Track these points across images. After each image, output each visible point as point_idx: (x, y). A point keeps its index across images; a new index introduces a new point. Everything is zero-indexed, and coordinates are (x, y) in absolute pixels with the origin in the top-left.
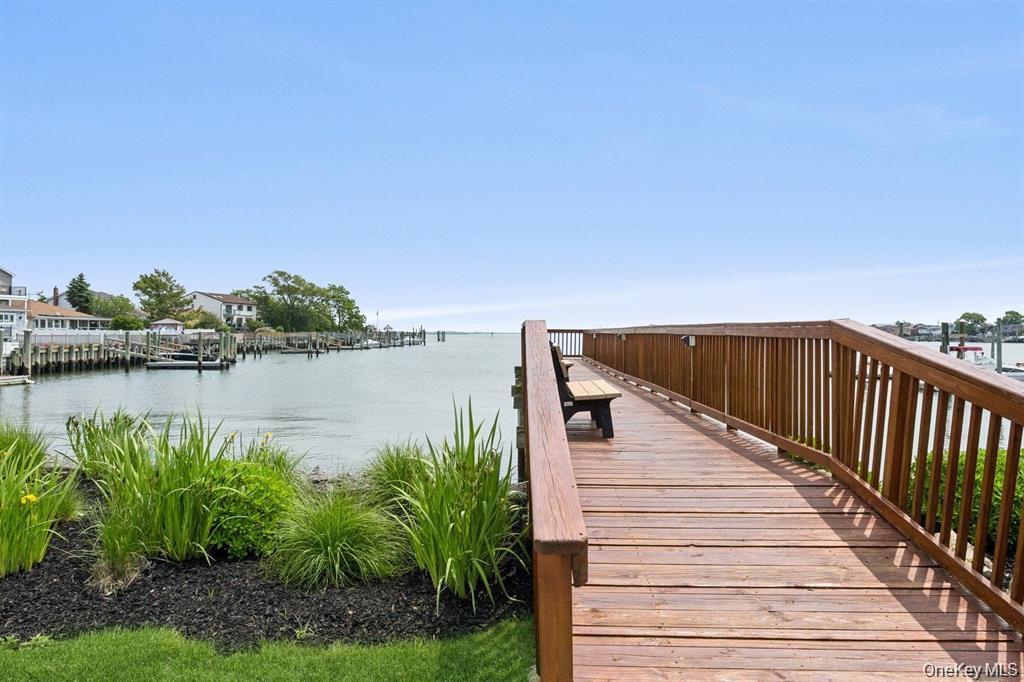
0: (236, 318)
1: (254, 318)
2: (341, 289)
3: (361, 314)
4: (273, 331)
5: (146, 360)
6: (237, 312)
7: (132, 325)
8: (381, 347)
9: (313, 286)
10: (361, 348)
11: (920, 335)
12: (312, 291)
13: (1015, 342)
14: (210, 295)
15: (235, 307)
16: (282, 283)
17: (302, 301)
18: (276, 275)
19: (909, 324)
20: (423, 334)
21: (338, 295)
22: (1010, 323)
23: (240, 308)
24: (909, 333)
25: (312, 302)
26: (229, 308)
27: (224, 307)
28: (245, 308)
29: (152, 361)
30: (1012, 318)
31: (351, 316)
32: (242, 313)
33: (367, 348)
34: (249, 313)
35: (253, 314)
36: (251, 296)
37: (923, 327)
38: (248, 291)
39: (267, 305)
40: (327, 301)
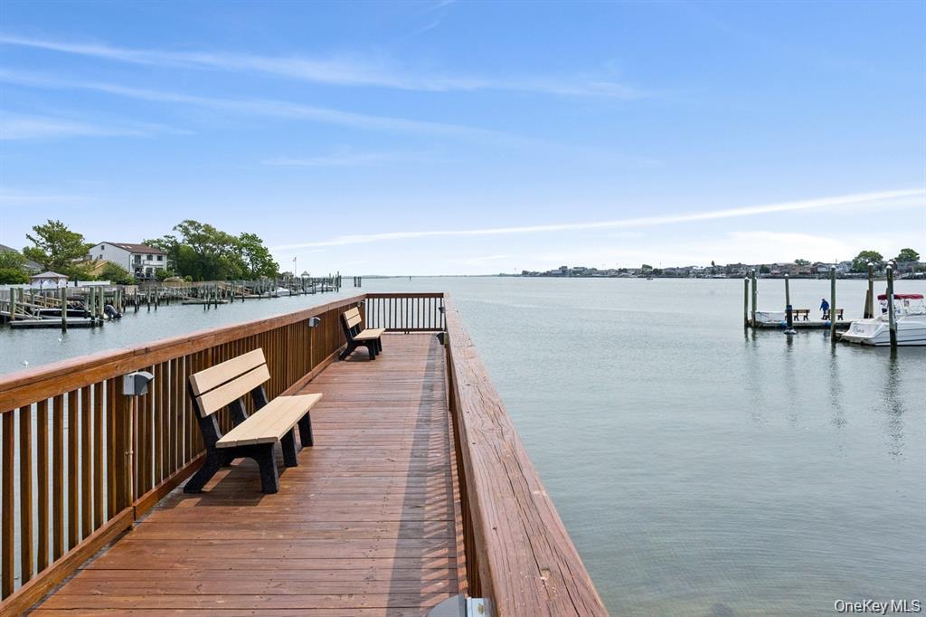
0: (145, 268)
1: (165, 268)
2: (254, 238)
3: (274, 262)
4: (182, 280)
5: (9, 318)
6: (146, 262)
7: (17, 279)
8: (291, 295)
9: (224, 234)
10: (269, 297)
11: (819, 273)
12: (222, 239)
13: (912, 279)
14: (118, 246)
15: (144, 257)
16: (193, 232)
17: (213, 250)
18: (186, 224)
19: (808, 263)
20: (338, 279)
21: (251, 243)
22: (905, 260)
23: (150, 258)
24: (809, 271)
25: (222, 251)
26: (138, 258)
27: (132, 258)
28: (155, 257)
29: (17, 319)
30: (909, 256)
31: (264, 264)
32: (151, 263)
33: (276, 297)
34: (159, 263)
35: (164, 263)
36: (163, 246)
37: (822, 265)
38: (159, 241)
39: (178, 255)
40: (240, 249)
